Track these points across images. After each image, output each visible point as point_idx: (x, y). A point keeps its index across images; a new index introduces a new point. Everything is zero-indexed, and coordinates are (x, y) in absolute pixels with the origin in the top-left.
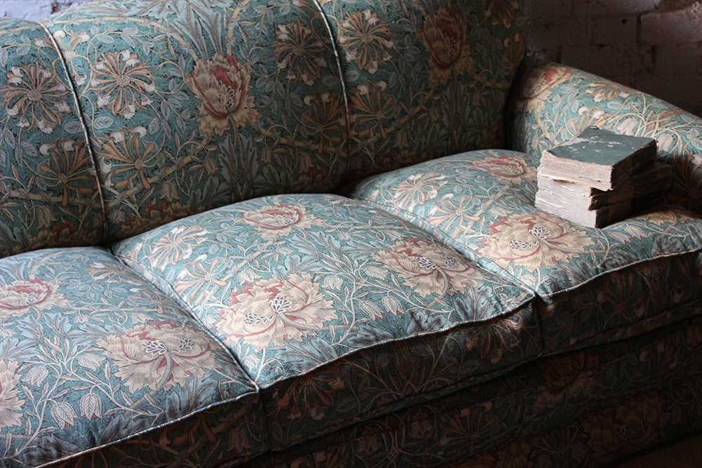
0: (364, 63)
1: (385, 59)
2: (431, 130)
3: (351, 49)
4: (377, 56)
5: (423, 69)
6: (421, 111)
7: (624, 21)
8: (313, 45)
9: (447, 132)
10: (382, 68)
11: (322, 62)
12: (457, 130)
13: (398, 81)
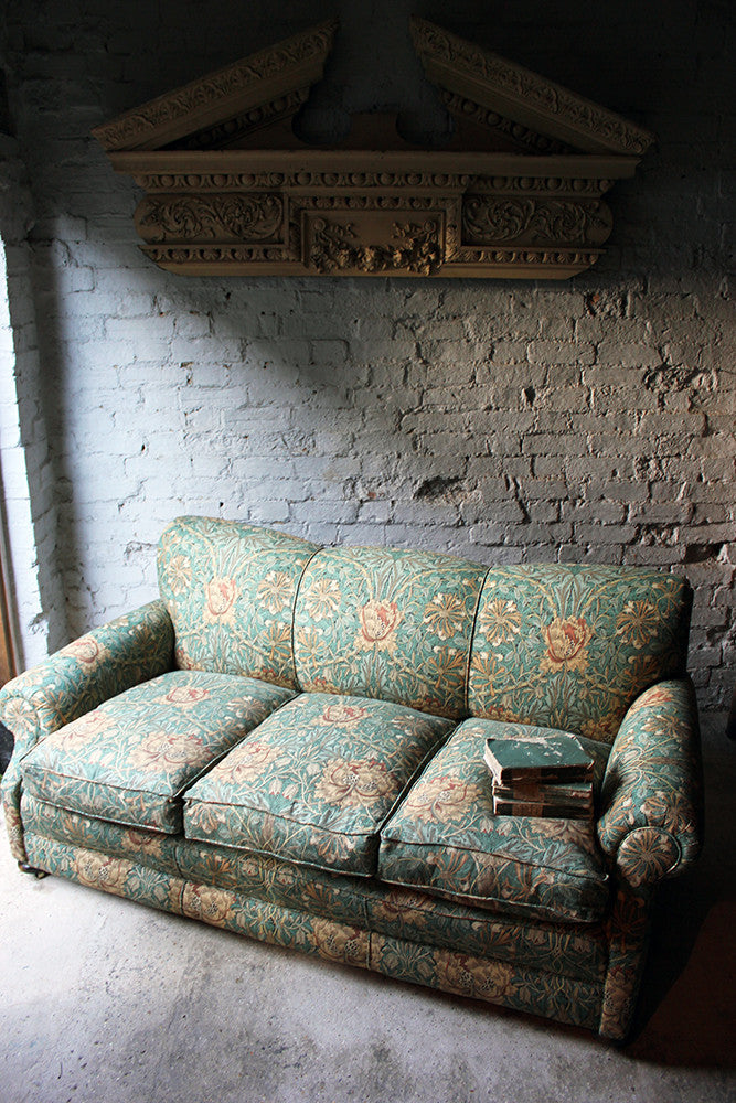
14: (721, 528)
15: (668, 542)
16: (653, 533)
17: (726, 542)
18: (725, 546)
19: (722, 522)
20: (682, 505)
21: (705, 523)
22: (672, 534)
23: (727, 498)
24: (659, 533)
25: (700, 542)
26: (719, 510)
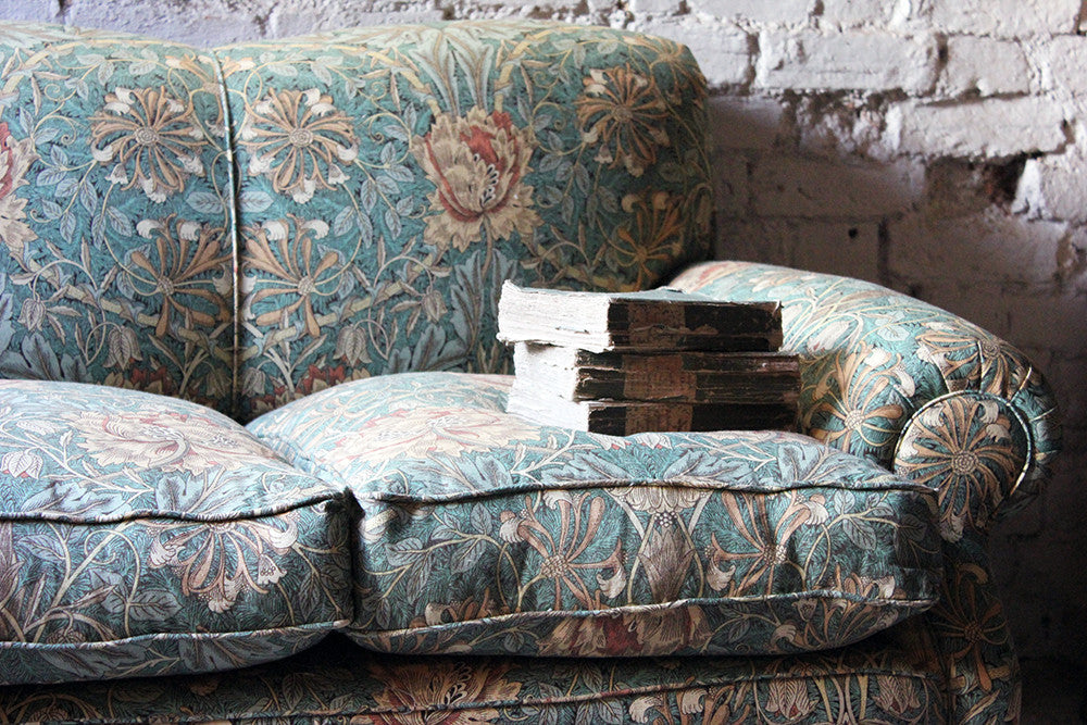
0: (286, 181)
1: (332, 181)
2: (424, 338)
3: (263, 152)
4: (316, 172)
5: (416, 212)
6: (401, 295)
7: (853, 233)
8: (181, 132)
9: (462, 349)
10: (324, 195)
11: (194, 165)
12: (488, 352)
13: (355, 225)
14: (1018, 110)
15: (874, 151)
16: (831, 121)
17: (1037, 154)
18: (1031, 167)
19: (1021, 94)
20: (909, 38)
21: (972, 95)
22: (882, 126)
23: (1031, 23)
24: (847, 124)
25: (963, 151)
26: (1007, 53)
